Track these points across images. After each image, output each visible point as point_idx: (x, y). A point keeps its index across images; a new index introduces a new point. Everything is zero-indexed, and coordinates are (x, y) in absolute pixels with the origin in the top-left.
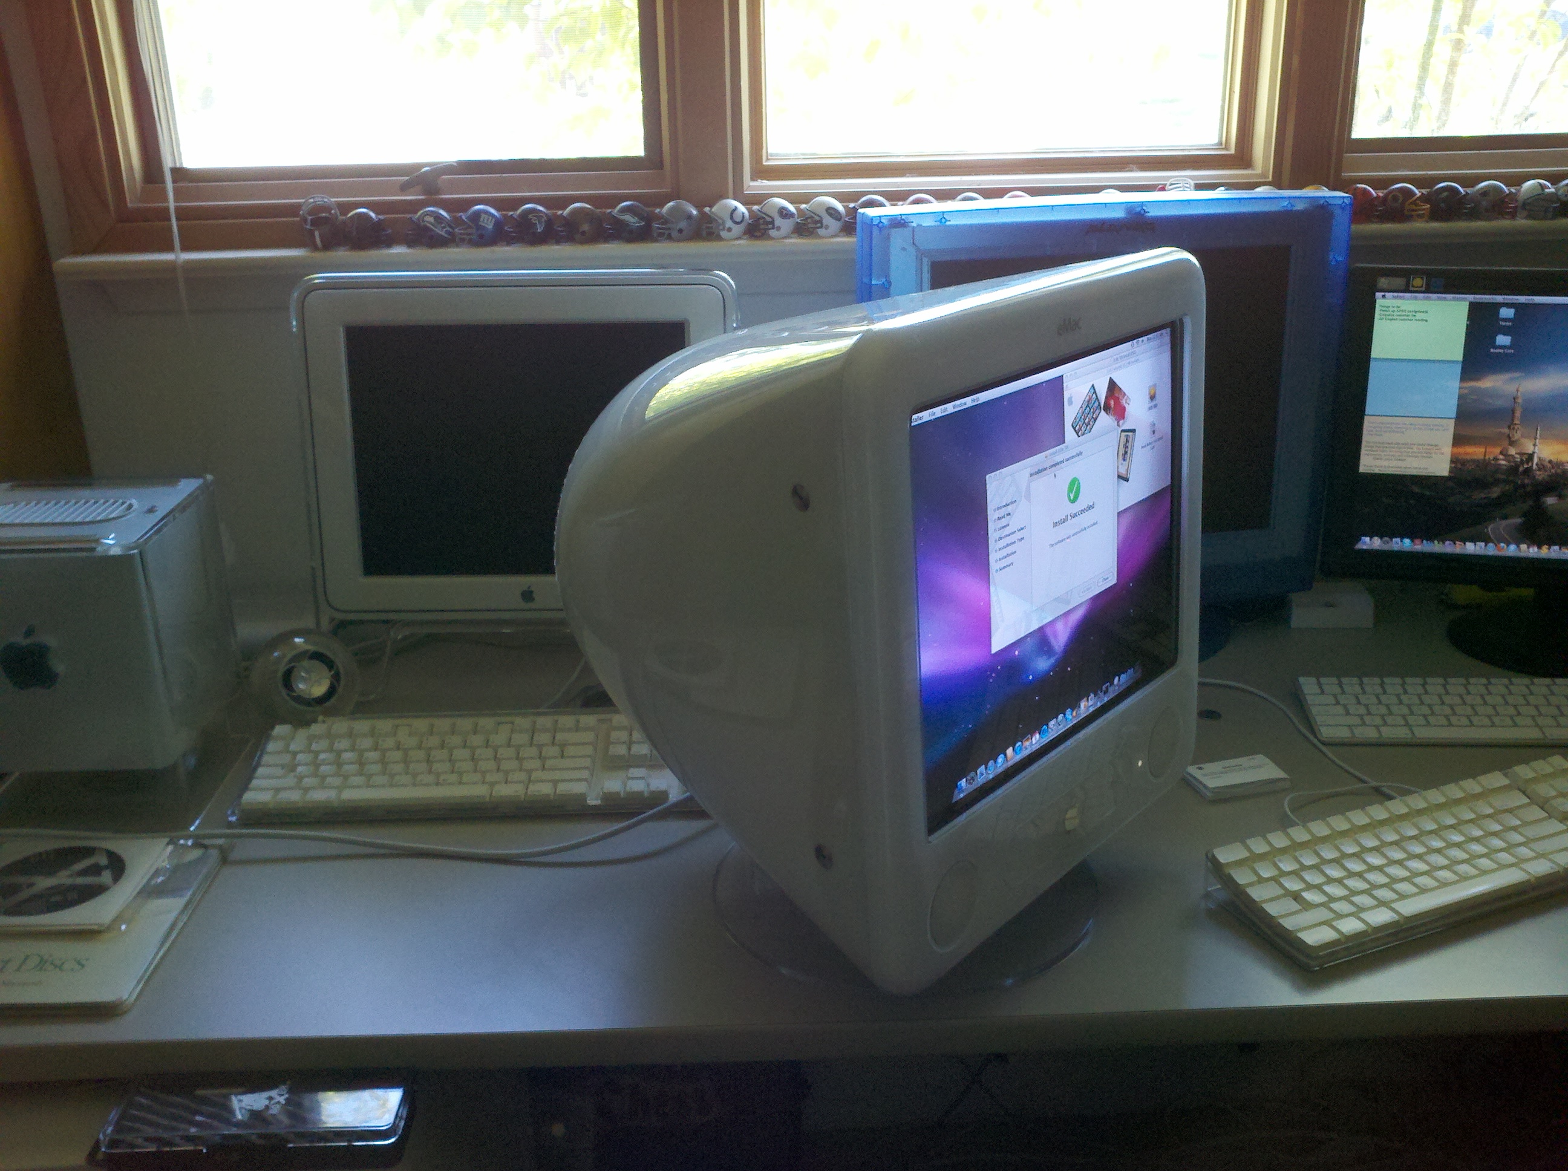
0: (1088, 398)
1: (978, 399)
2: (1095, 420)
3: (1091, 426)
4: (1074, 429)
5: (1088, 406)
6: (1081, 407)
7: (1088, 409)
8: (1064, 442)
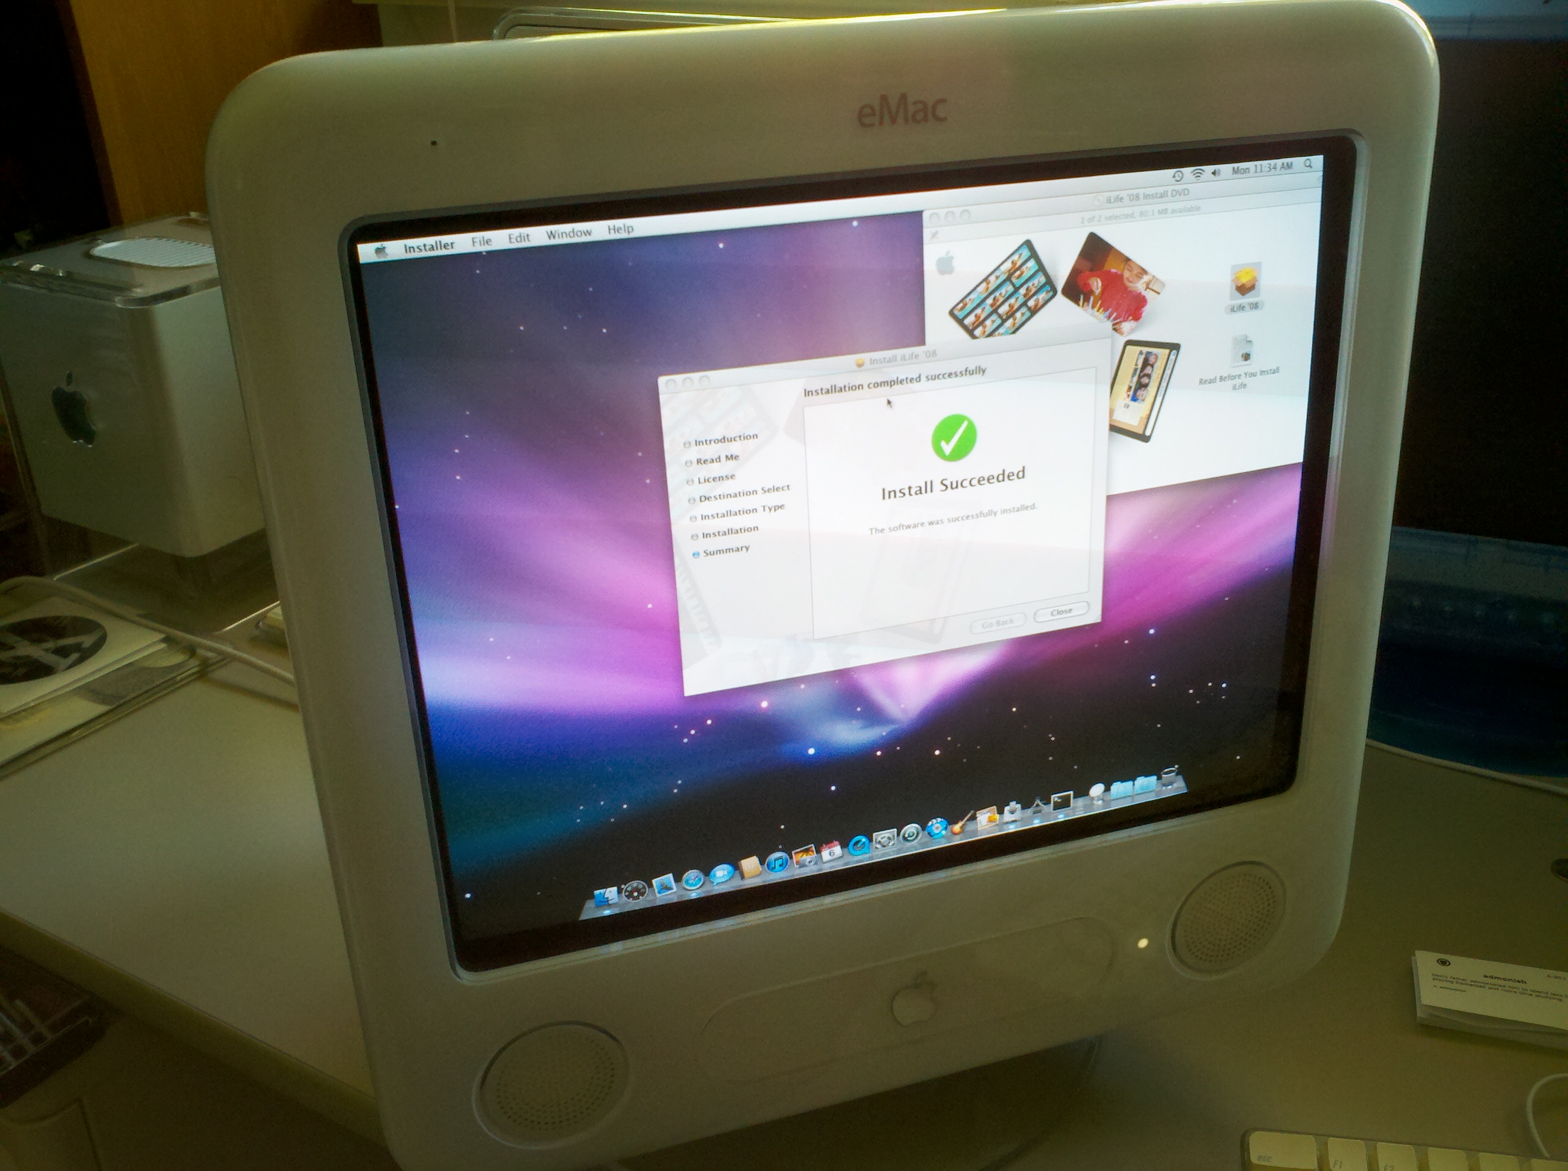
0: (1008, 265)
1: (630, 229)
2: (1034, 312)
3: (1018, 322)
4: (960, 322)
5: (1008, 279)
6: (986, 280)
7: (1009, 288)
8: (922, 341)
